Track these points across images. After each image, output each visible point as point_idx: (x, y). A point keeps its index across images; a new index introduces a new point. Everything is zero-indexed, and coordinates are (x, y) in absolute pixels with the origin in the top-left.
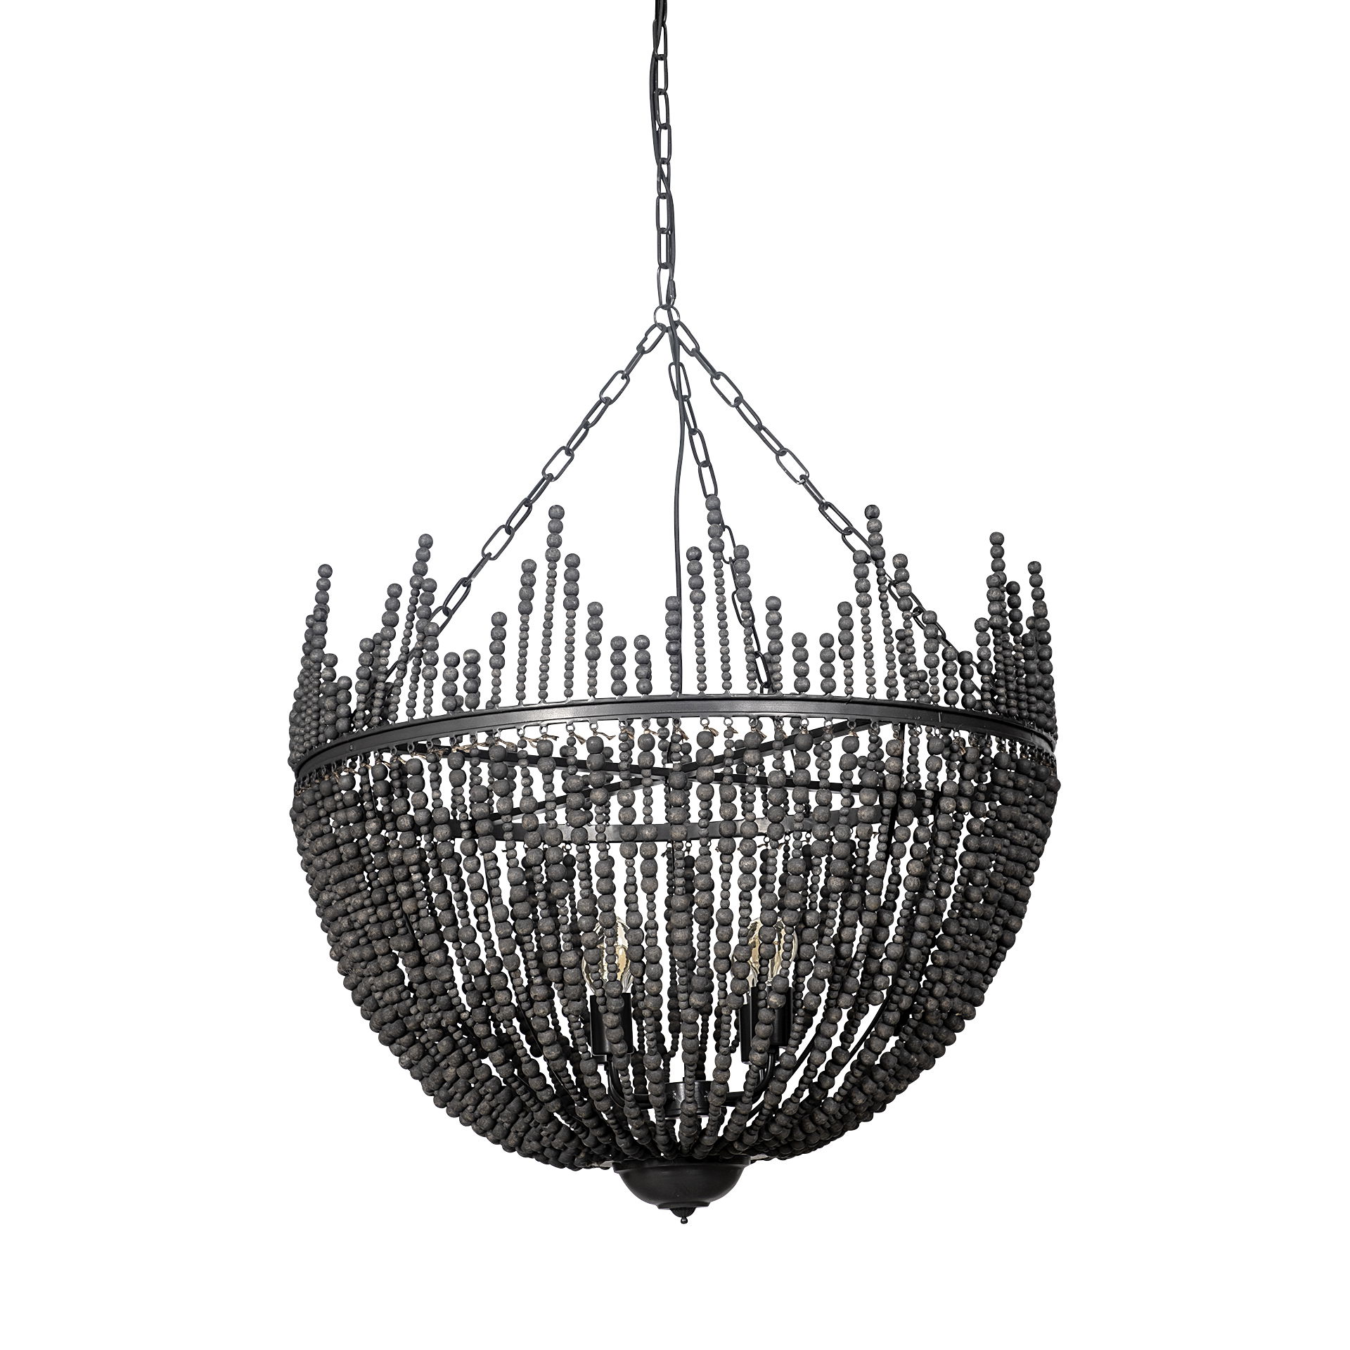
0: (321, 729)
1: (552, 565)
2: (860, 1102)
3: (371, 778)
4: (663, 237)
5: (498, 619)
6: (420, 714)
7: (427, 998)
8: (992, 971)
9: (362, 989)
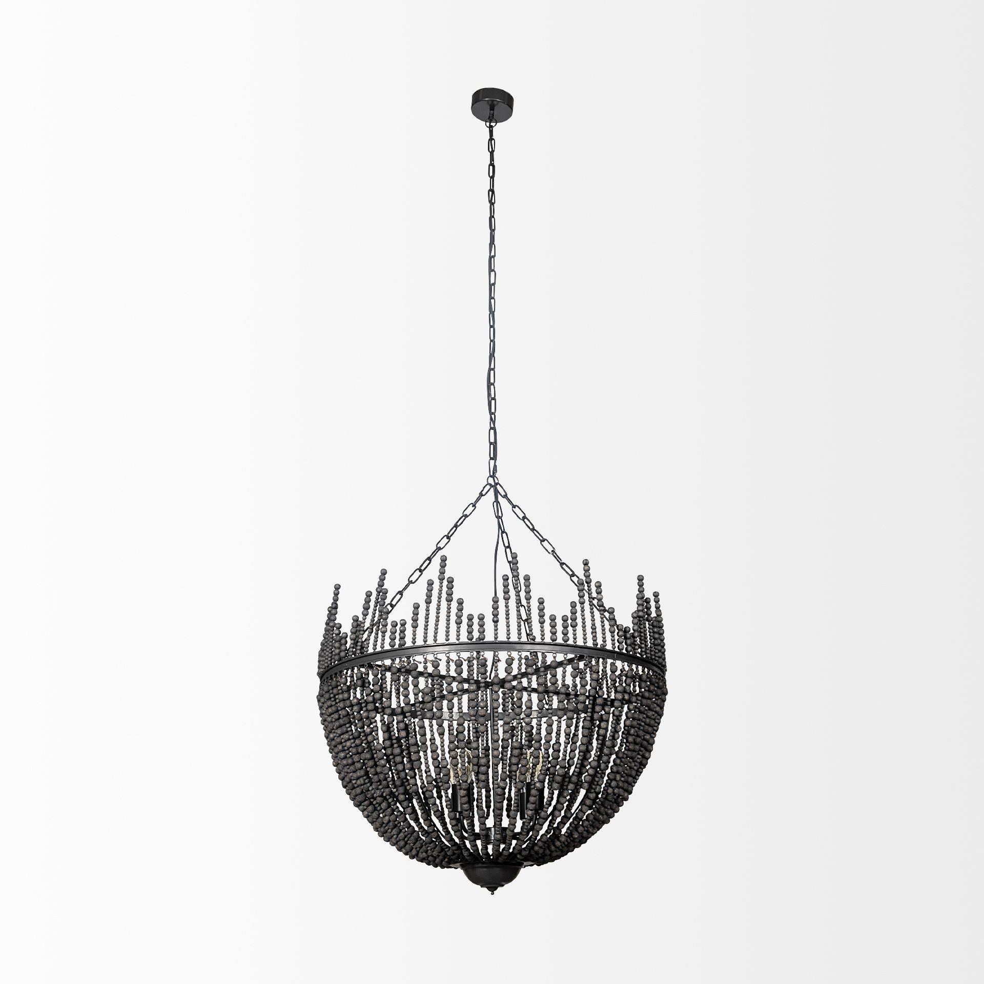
0: (333, 657)
1: (441, 582)
2: (576, 836)
3: (355, 679)
4: (492, 446)
5: (416, 606)
6: (379, 649)
7: (377, 782)
8: (637, 777)
9: (347, 779)
